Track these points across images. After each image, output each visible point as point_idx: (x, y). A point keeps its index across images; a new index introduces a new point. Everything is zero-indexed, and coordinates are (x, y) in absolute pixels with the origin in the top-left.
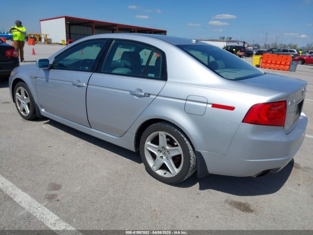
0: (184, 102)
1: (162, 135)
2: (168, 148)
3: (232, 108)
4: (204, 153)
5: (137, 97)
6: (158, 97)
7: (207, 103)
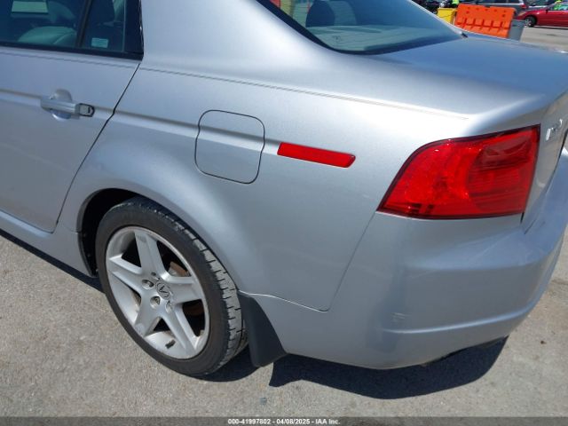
0: (192, 134)
1: (144, 240)
2: (165, 276)
3: (345, 160)
4: (264, 298)
5: (62, 117)
6: (116, 118)
7: (264, 140)
